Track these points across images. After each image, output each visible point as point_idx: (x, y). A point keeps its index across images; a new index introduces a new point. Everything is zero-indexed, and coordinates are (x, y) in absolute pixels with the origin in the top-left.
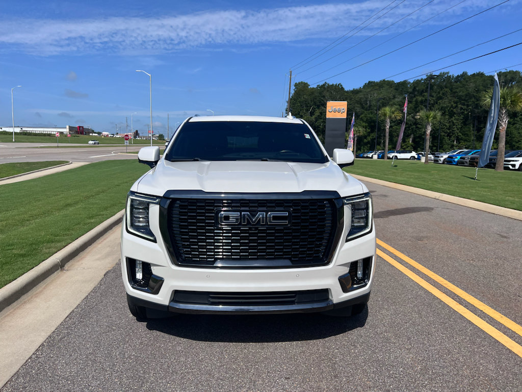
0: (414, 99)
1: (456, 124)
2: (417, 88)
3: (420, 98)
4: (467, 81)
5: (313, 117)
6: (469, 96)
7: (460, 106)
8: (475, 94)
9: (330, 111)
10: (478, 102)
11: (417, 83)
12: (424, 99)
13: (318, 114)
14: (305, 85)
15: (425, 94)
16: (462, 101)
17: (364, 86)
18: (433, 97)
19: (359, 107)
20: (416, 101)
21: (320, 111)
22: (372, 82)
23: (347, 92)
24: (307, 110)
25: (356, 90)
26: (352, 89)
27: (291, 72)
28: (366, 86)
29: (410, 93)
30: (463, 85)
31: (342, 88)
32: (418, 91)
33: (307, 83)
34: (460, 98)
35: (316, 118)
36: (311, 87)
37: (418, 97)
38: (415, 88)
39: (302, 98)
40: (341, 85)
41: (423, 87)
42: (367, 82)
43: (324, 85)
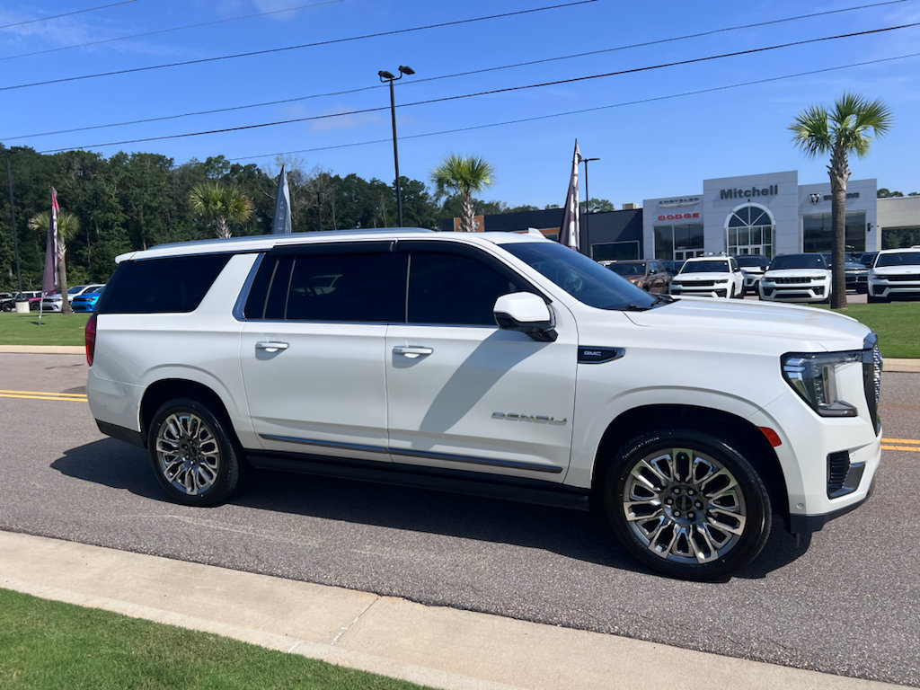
1: (7, 239)
8: (34, 186)
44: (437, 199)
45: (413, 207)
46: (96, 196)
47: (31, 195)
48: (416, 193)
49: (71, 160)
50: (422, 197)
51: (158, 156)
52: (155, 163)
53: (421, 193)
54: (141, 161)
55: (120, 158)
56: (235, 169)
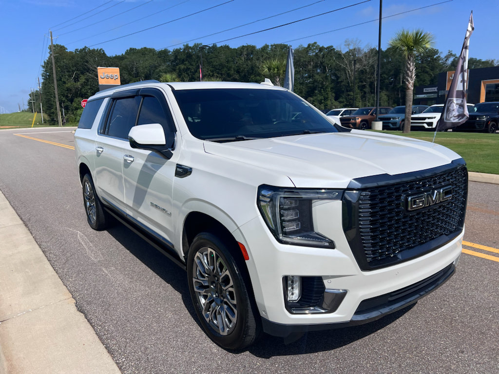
0: (178, 67)
2: (178, 57)
3: (182, 67)
4: (219, 53)
5: (79, 83)
6: (222, 66)
7: (215, 74)
8: (226, 64)
9: (103, 77)
10: (229, 72)
11: (177, 52)
12: (186, 67)
13: (84, 80)
14: (62, 48)
15: (186, 62)
16: (217, 71)
17: (126, 53)
18: (192, 65)
19: (127, 74)
20: (179, 69)
21: (86, 77)
22: (133, 49)
23: (110, 58)
24: (70, 76)
25: (119, 56)
26: (114, 56)
27: (51, 33)
28: (128, 53)
29: (173, 61)
30: (216, 56)
31: (104, 53)
32: (180, 60)
33: (63, 47)
34: (214, 67)
35: (82, 85)
36: (68, 50)
37: (181, 66)
38: (176, 56)
39: (62, 62)
40: (103, 51)
41: (183, 56)
42: (129, 49)
43: (84, 49)
44: (446, 60)
45: (429, 66)
46: (252, 68)
47: (225, 69)
48: (431, 56)
49: (242, 50)
50: (435, 59)
51: (284, 45)
52: (282, 49)
53: (435, 57)
54: (275, 48)
55: (266, 47)
56: (321, 49)
